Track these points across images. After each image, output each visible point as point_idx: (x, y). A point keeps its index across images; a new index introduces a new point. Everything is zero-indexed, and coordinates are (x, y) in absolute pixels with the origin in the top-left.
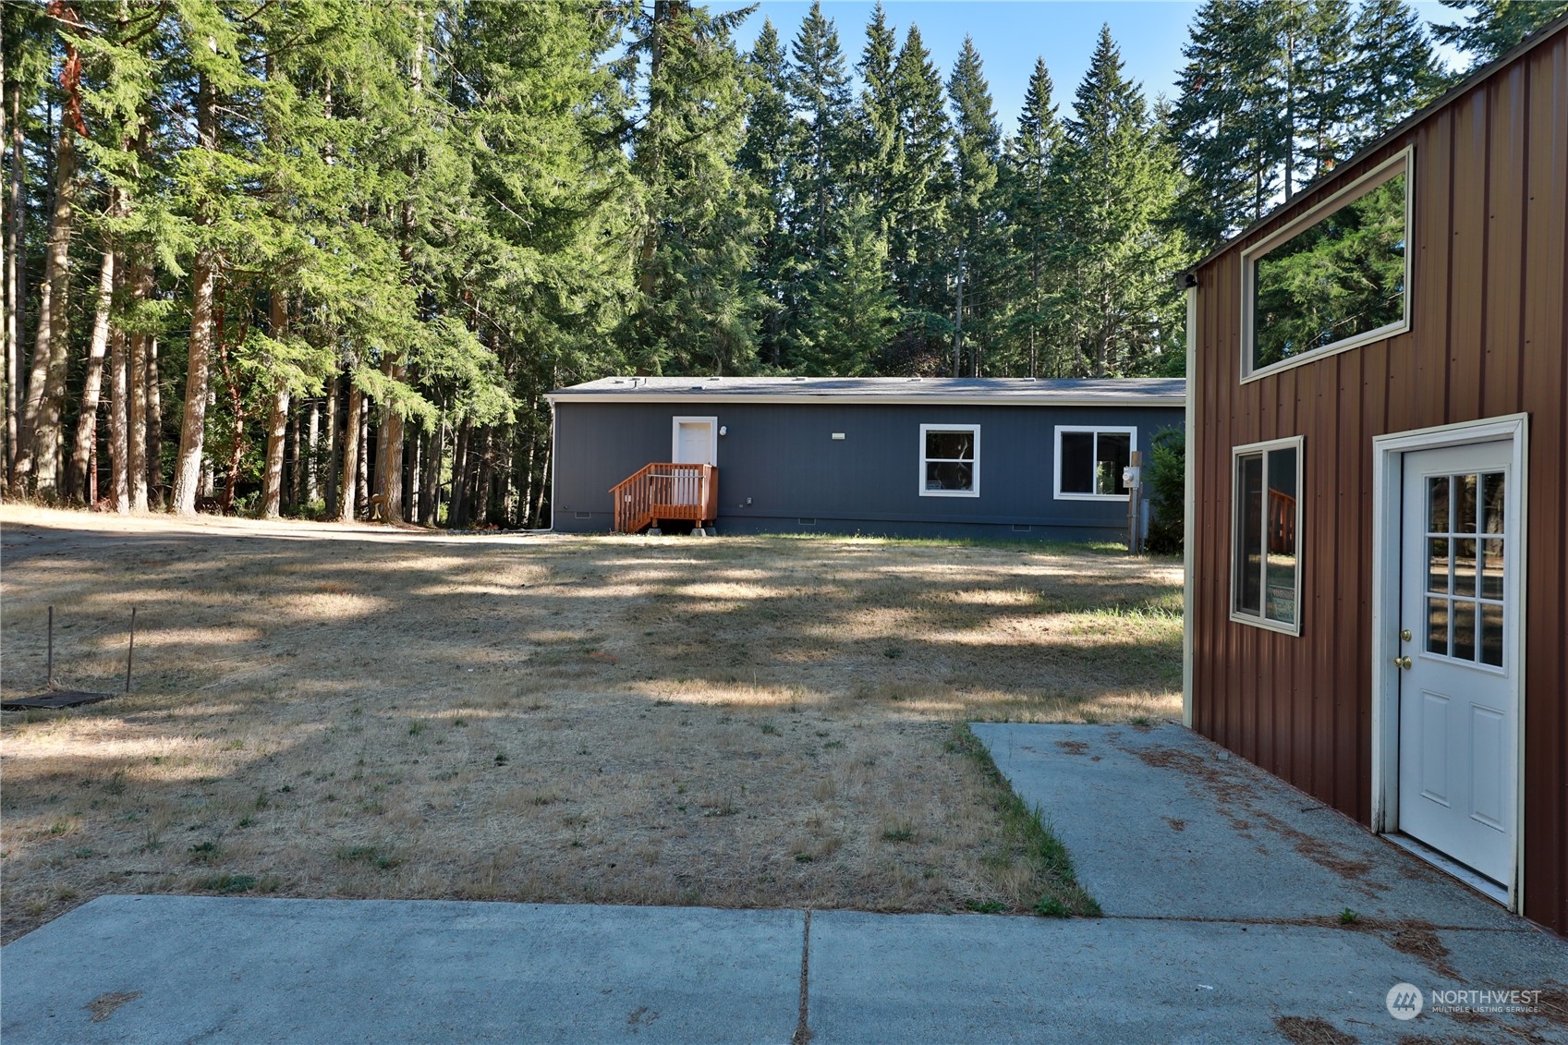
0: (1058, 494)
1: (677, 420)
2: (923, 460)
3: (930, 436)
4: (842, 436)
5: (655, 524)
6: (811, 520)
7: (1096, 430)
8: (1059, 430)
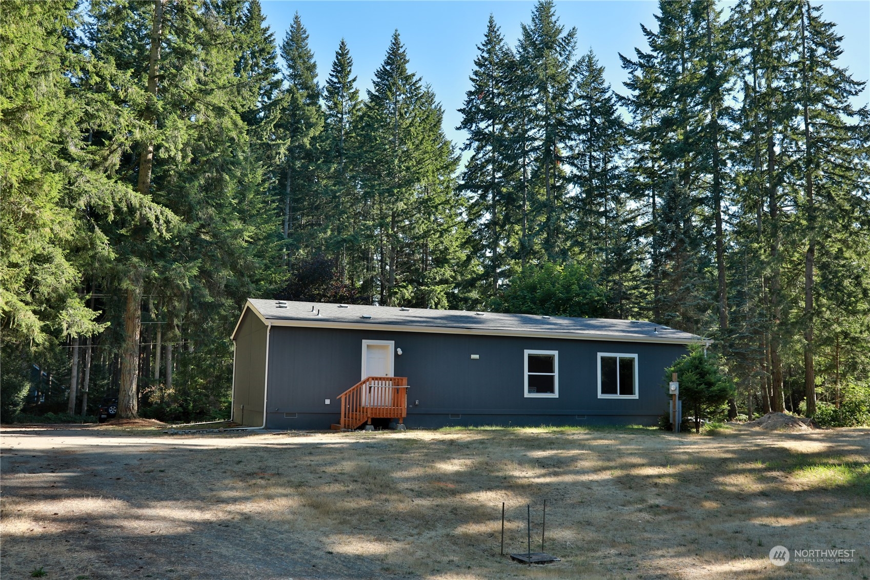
0: (600, 396)
1: (365, 343)
2: (526, 373)
3: (531, 357)
4: (477, 357)
5: (369, 422)
6: (458, 415)
7: (618, 355)
8: (600, 355)
